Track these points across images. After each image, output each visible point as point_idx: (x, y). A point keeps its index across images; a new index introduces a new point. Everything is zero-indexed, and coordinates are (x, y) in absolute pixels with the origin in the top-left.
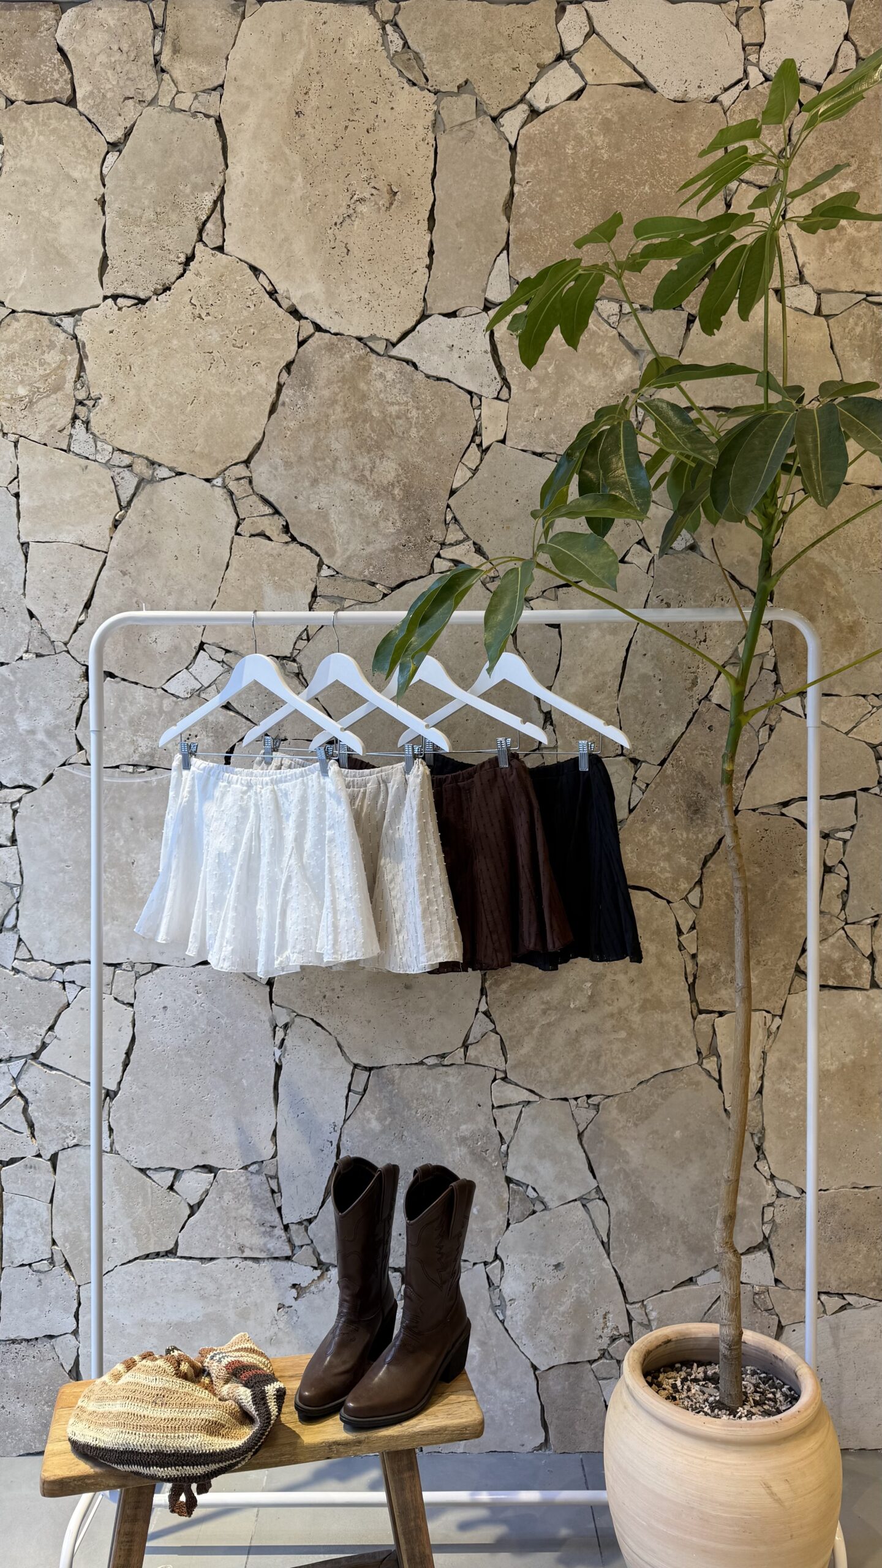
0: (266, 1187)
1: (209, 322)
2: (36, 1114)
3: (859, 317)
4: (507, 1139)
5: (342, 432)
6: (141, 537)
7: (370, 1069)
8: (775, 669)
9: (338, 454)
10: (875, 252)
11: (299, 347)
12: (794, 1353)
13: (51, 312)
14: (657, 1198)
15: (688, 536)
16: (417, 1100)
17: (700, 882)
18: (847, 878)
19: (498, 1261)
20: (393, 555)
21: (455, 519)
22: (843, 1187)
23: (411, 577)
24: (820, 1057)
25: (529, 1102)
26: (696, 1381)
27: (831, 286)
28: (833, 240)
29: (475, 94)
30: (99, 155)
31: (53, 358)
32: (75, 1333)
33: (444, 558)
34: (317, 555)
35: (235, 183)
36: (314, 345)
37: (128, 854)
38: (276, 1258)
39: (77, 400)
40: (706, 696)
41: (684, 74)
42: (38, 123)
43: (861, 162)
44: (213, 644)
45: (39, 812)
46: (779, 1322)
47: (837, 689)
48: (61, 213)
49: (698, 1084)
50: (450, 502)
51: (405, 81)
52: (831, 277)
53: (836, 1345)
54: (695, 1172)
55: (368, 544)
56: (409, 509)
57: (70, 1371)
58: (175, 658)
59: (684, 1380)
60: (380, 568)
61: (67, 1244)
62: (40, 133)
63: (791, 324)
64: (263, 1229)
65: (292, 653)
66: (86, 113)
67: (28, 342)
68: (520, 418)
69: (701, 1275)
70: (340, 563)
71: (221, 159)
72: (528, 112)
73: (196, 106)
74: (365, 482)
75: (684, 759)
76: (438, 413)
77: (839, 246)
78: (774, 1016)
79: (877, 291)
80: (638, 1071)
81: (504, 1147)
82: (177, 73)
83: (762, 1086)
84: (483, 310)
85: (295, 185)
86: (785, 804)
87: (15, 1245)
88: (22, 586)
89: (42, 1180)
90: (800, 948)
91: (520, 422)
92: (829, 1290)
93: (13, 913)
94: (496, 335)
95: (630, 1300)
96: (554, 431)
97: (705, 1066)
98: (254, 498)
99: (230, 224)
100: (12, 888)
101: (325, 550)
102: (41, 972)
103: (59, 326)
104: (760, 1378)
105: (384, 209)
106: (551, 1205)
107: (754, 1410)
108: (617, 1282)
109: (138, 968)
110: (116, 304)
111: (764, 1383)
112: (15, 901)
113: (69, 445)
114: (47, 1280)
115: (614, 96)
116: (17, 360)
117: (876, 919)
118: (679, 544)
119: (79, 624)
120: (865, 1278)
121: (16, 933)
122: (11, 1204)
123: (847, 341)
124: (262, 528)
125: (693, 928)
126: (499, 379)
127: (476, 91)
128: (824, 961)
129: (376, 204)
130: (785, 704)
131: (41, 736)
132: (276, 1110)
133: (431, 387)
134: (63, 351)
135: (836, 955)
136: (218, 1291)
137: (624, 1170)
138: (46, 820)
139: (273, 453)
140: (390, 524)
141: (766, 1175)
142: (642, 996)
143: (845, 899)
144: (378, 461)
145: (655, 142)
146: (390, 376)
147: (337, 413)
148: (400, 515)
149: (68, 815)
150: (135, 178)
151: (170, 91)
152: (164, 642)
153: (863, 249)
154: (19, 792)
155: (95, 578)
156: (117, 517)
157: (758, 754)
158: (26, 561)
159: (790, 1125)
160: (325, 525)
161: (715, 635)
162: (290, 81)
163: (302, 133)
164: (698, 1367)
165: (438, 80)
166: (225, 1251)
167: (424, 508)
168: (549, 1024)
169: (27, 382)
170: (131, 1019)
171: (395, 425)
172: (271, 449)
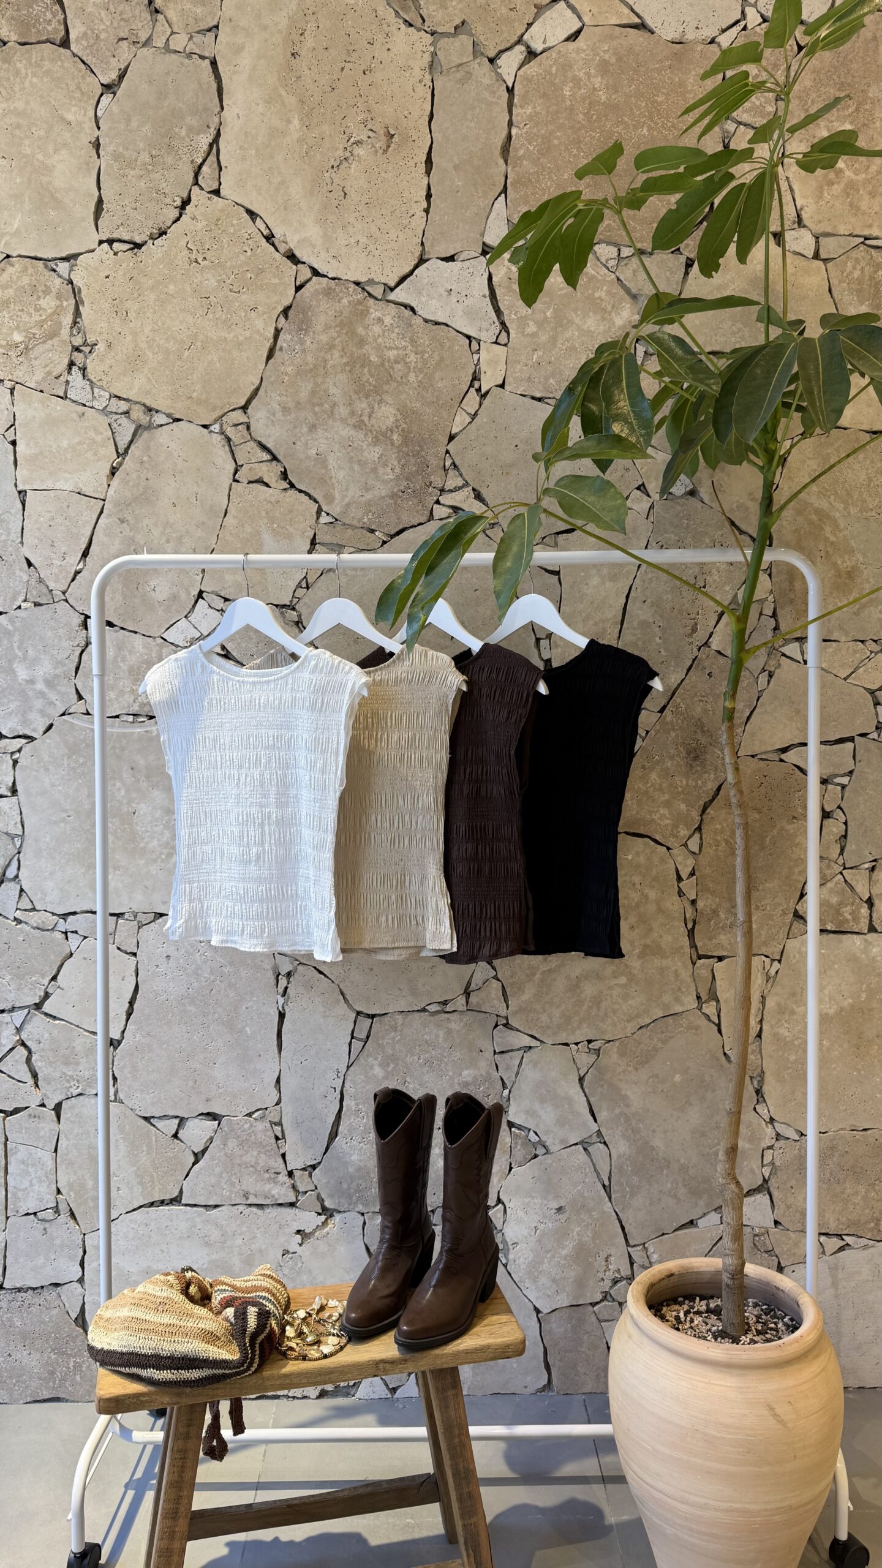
0: (270, 1134)
1: (205, 267)
2: (40, 1064)
3: (857, 261)
4: (509, 1084)
5: (341, 376)
6: (138, 484)
7: (372, 1017)
8: (774, 615)
9: (337, 400)
10: (873, 194)
11: (296, 292)
12: (795, 1284)
13: (46, 257)
14: (658, 1142)
15: (688, 481)
16: (420, 1046)
17: (699, 829)
18: (846, 823)
19: (500, 1205)
20: (392, 501)
21: (455, 465)
22: (842, 1129)
23: (411, 524)
24: (820, 1001)
25: (530, 1047)
26: (699, 1313)
27: (829, 230)
28: (831, 183)
29: (472, 35)
30: (93, 97)
31: (48, 303)
32: (81, 1281)
33: (443, 505)
34: (316, 501)
35: (230, 126)
36: (311, 289)
37: (129, 803)
38: (280, 1205)
39: (73, 346)
40: (706, 643)
41: (682, 15)
42: (31, 65)
43: (859, 104)
44: (212, 593)
45: (39, 762)
46: (779, 1263)
47: (835, 634)
48: (56, 156)
49: (697, 1028)
50: (448, 448)
51: (401, 21)
52: (829, 220)
53: (835, 1284)
54: (694, 1116)
55: (367, 490)
56: (408, 455)
57: (76, 1319)
58: (174, 607)
59: (687, 1313)
60: (379, 515)
61: (72, 1193)
62: (34, 75)
63: (790, 269)
64: (267, 1175)
65: (291, 602)
66: (80, 54)
67: (23, 287)
68: (519, 363)
69: (701, 1218)
70: (340, 510)
71: (217, 100)
72: (525, 53)
73: (191, 47)
74: (364, 427)
75: (683, 706)
76: (436, 357)
77: (837, 189)
78: (773, 960)
79: (875, 235)
80: (638, 1016)
81: (506, 1092)
82: (171, 14)
83: (761, 1029)
84: (481, 254)
85: (292, 127)
86: (784, 750)
87: (20, 1194)
88: (20, 535)
89: (46, 1129)
90: (799, 893)
91: (519, 367)
92: (827, 1231)
93: (15, 863)
94: (494, 279)
95: (631, 1242)
96: (553, 375)
97: (705, 1010)
98: (253, 444)
99: (226, 167)
100: (13, 839)
101: (324, 496)
102: (43, 922)
103: (54, 271)
104: (762, 1310)
105: (381, 151)
106: (552, 1148)
107: (756, 1338)
108: (618, 1225)
109: (141, 917)
110: (111, 248)
111: (766, 1314)
112: (16, 851)
113: (66, 392)
114: (52, 1229)
115: (611, 37)
116: (12, 306)
117: (874, 863)
118: (678, 489)
119: (77, 573)
120: (863, 1219)
121: (18, 883)
122: (16, 1153)
123: (845, 284)
124: (260, 475)
125: (692, 874)
126: (497, 323)
127: (473, 32)
128: (824, 905)
129: (373, 146)
130: (784, 650)
131: (40, 686)
132: (280, 1057)
133: (430, 332)
134: (59, 297)
135: (834, 900)
136: (223, 1238)
137: (625, 1114)
138: (47, 770)
139: (271, 398)
140: (389, 470)
141: (765, 1118)
142: (642, 942)
143: (843, 844)
144: (376, 406)
145: (653, 84)
146: (388, 320)
147: (336, 358)
148: (399, 461)
149: (69, 765)
150: (129, 121)
151: (164, 32)
152: (161, 589)
153: (861, 192)
154: (19, 742)
155: (92, 526)
156: (114, 465)
157: (758, 700)
158: (24, 510)
159: (789, 1068)
160: (323, 471)
161: (715, 581)
162: (284, 23)
163: (298, 75)
164: (700, 1300)
165: (435, 20)
166: (230, 1198)
167: (423, 453)
168: (550, 970)
169: (22, 328)
170: (134, 968)
171: (393, 369)
172: (268, 395)
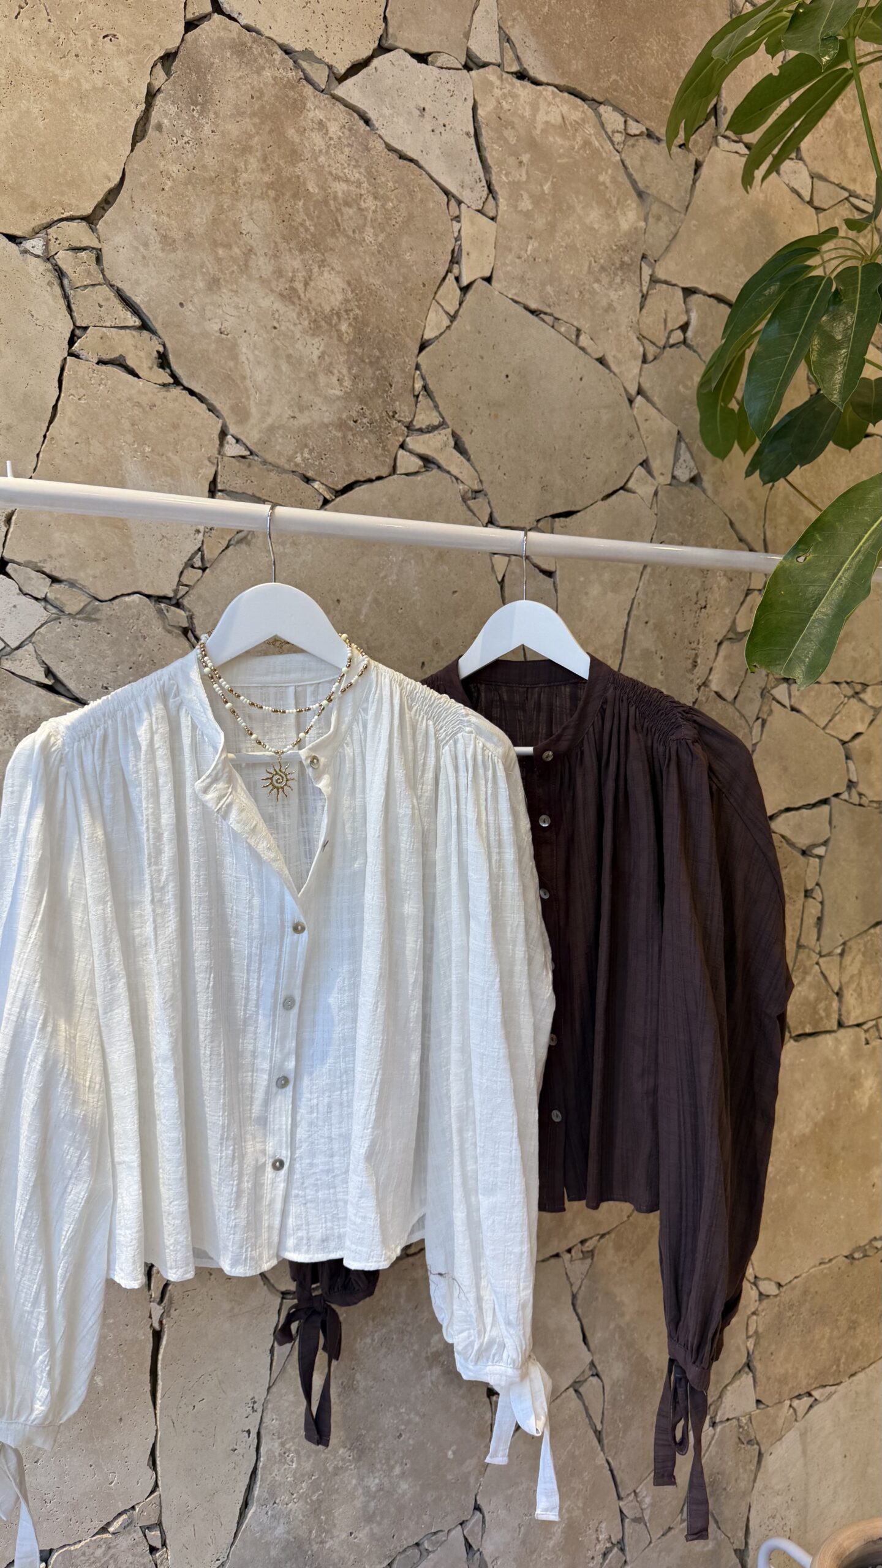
5: (260, 205)
9: (254, 244)
10: (856, 144)
11: (186, 30)
14: (652, 1350)
15: (692, 464)
18: (822, 903)
19: (478, 1513)
20: (339, 434)
21: (425, 388)
22: (813, 1267)
23: (367, 476)
33: (411, 452)
34: (218, 416)
36: (212, 35)
40: (706, 681)
44: (26, 564)
46: (760, 1450)
50: (419, 361)
52: (822, 160)
55: (302, 409)
56: (363, 361)
60: (320, 454)
65: (176, 591)
68: (510, 250)
70: (257, 436)
74: (296, 301)
76: (405, 214)
77: (830, 124)
79: (859, 193)
84: (466, 67)
86: (774, 818)
91: (510, 257)
92: (800, 1392)
94: (480, 112)
95: (622, 1494)
96: (551, 281)
98: (106, 291)
101: (232, 408)
108: (610, 1478)
117: (844, 947)
118: (682, 472)
120: (827, 1365)
124: (119, 351)
126: (484, 183)
130: (775, 692)
132: (157, 1409)
133: (394, 167)
135: (812, 996)
137: (620, 1327)
139: (140, 214)
140: (334, 380)
141: (751, 1278)
143: (819, 927)
144: (316, 269)
146: (333, 129)
147: (251, 171)
148: (350, 369)
160: (231, 364)
167: (384, 362)
171: (342, 214)
172: (136, 206)
